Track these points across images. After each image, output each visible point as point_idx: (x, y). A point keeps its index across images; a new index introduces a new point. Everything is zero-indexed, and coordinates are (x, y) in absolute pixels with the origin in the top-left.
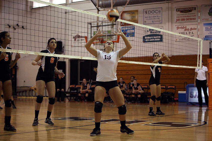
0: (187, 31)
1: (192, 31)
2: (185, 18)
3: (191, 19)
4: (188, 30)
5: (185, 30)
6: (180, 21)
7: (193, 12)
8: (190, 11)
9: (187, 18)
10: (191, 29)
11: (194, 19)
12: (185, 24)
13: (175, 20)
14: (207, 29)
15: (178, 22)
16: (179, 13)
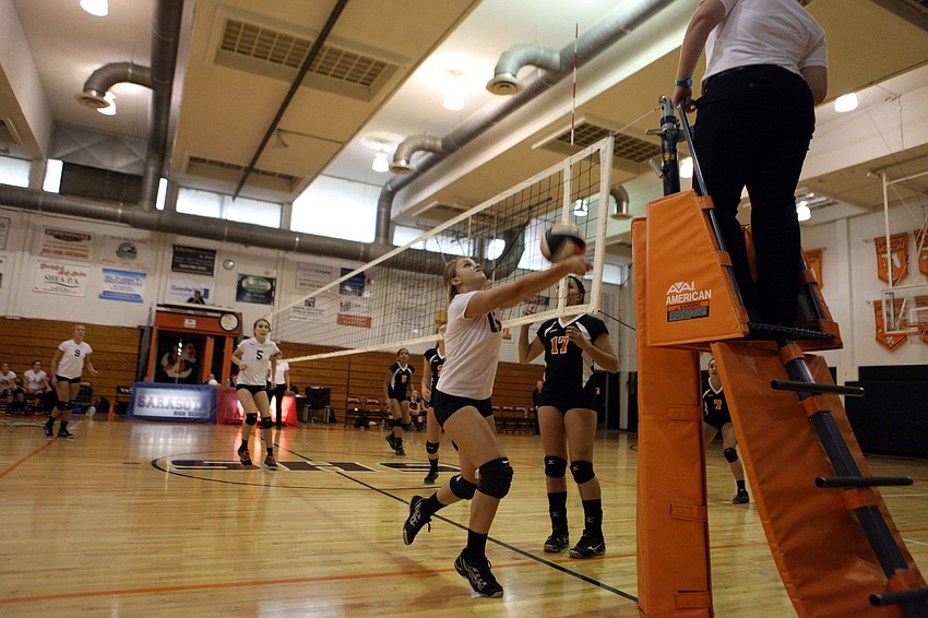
0: (64, 276)
1: (77, 277)
2: (64, 251)
3: (77, 255)
4: (67, 273)
5: (61, 273)
6: (52, 254)
7: (84, 243)
8: (77, 240)
9: (69, 251)
10: (75, 274)
11: (83, 256)
12: (63, 261)
13: (40, 250)
14: (108, 280)
15: (46, 254)
16: (51, 238)
